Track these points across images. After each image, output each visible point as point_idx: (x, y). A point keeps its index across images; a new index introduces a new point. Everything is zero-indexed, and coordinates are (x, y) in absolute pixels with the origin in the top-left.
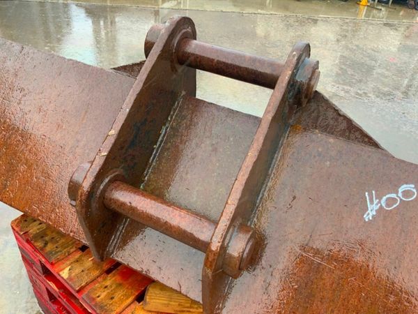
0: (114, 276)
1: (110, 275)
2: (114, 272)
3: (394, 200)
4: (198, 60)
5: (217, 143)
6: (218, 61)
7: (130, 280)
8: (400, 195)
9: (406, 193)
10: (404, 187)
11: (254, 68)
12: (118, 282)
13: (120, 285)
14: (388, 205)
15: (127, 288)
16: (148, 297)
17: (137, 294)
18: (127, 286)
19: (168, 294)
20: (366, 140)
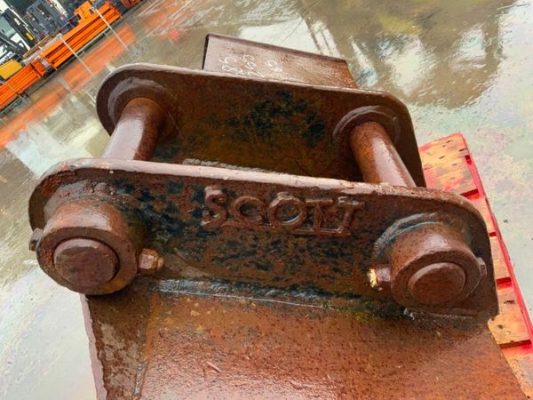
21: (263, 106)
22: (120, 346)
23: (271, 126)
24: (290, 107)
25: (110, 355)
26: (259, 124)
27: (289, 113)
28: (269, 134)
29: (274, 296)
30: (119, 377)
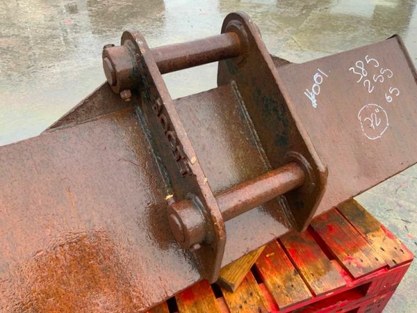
0: (183, 305)
1: (180, 309)
2: (178, 304)
3: (316, 88)
4: (172, 64)
5: (210, 125)
6: (189, 56)
7: (196, 294)
8: (317, 82)
9: (319, 79)
10: (315, 77)
11: (219, 47)
12: (192, 305)
13: (196, 303)
14: (317, 92)
15: (203, 299)
16: (230, 282)
17: (213, 294)
18: (200, 298)
19: (234, 267)
20: (282, 62)
21: (274, 102)
22: (96, 106)
23: (270, 114)
24: (282, 117)
25: (90, 104)
26: (267, 106)
27: (279, 118)
28: (267, 116)
29: (159, 161)
30: (83, 112)
